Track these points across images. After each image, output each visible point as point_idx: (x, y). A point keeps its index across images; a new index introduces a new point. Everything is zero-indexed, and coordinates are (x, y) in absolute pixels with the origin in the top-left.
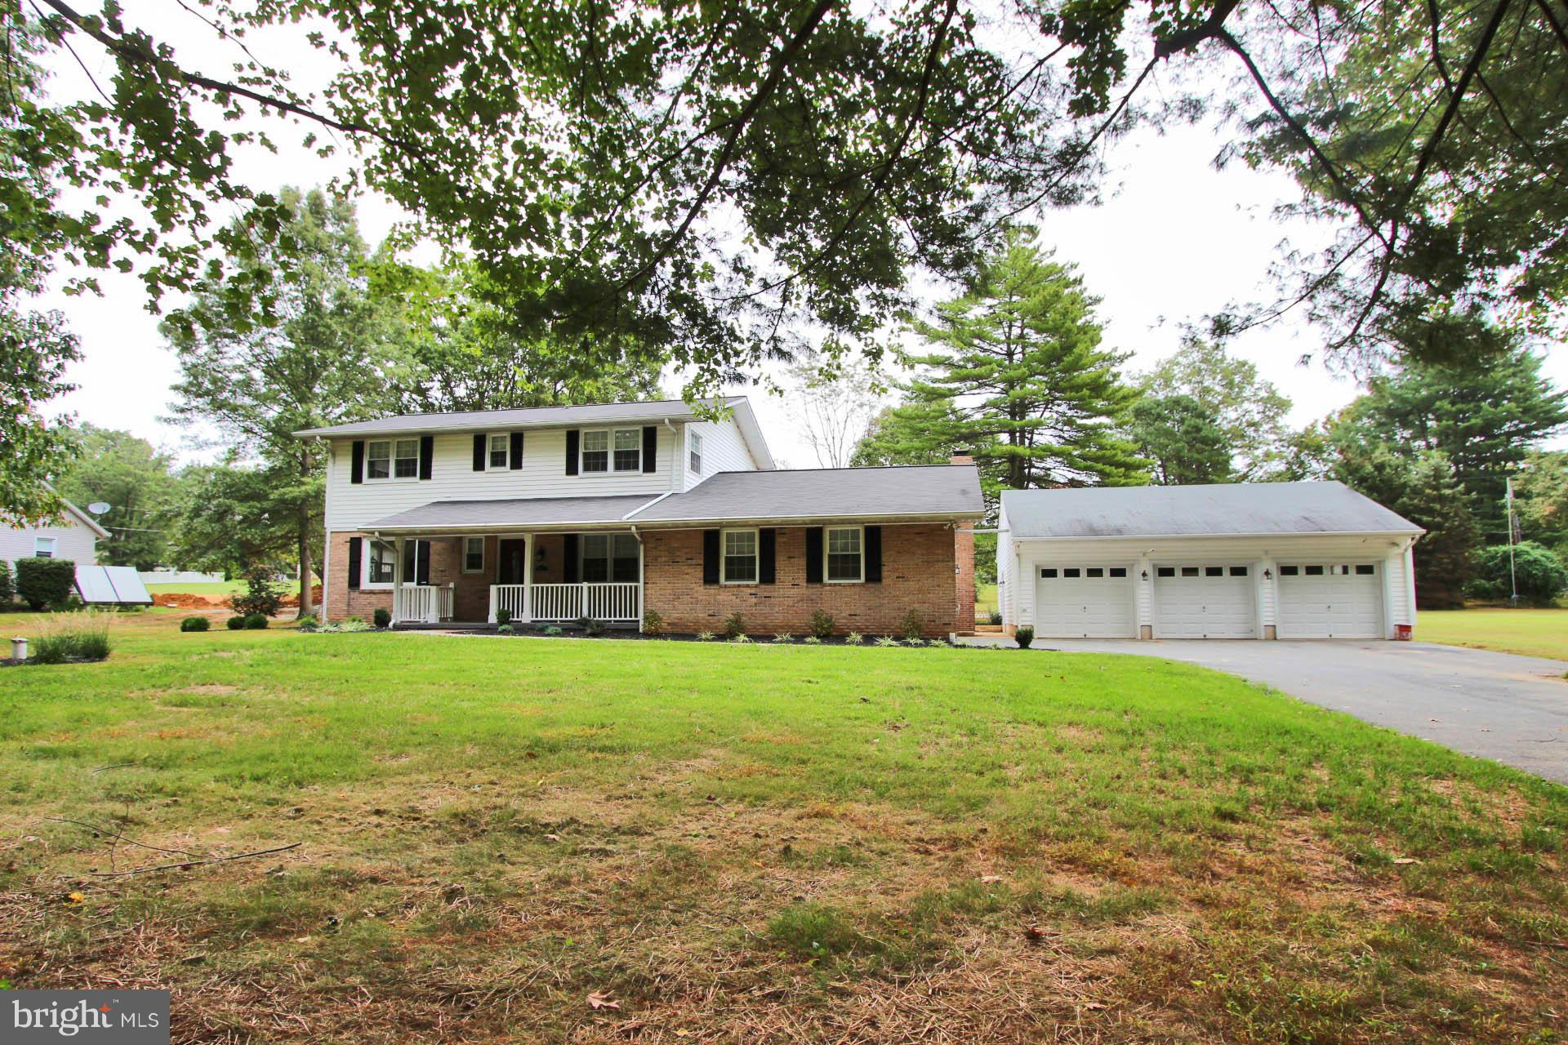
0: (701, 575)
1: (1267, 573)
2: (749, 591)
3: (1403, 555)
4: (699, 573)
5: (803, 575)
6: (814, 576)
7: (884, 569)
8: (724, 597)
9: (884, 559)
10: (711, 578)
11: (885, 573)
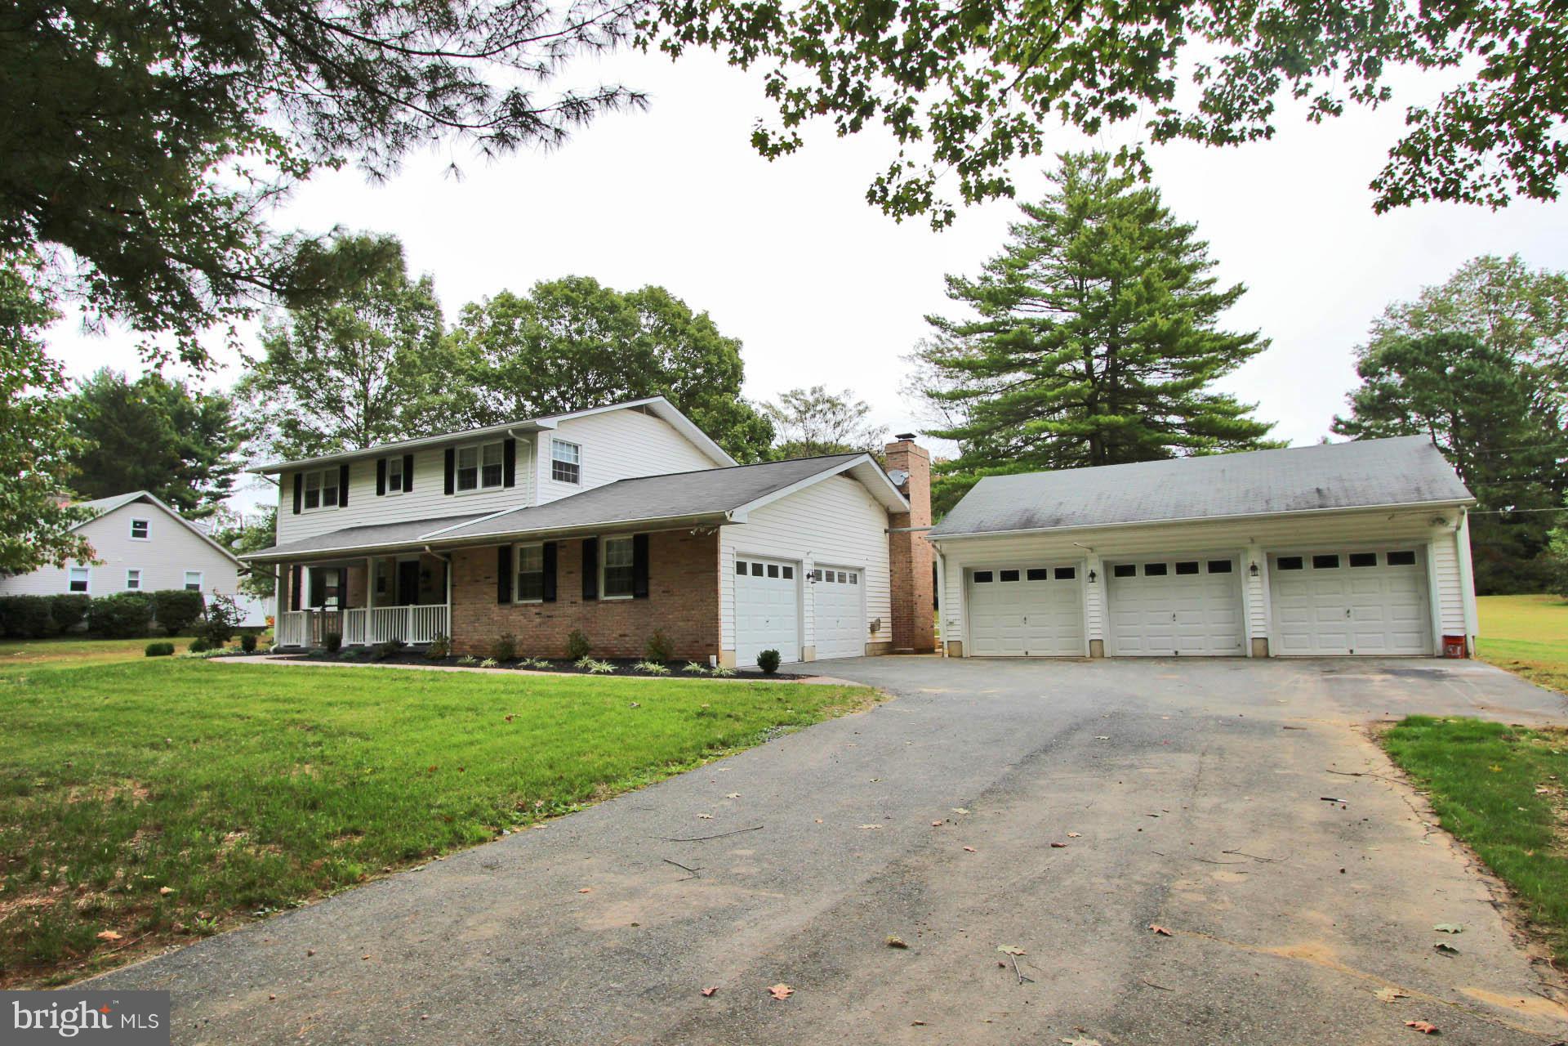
0: (496, 595)
1: (1254, 568)
2: (535, 610)
3: (1454, 536)
4: (494, 593)
5: (579, 592)
6: (590, 595)
7: (652, 582)
8: (515, 617)
9: (651, 572)
10: (504, 598)
11: (652, 588)
